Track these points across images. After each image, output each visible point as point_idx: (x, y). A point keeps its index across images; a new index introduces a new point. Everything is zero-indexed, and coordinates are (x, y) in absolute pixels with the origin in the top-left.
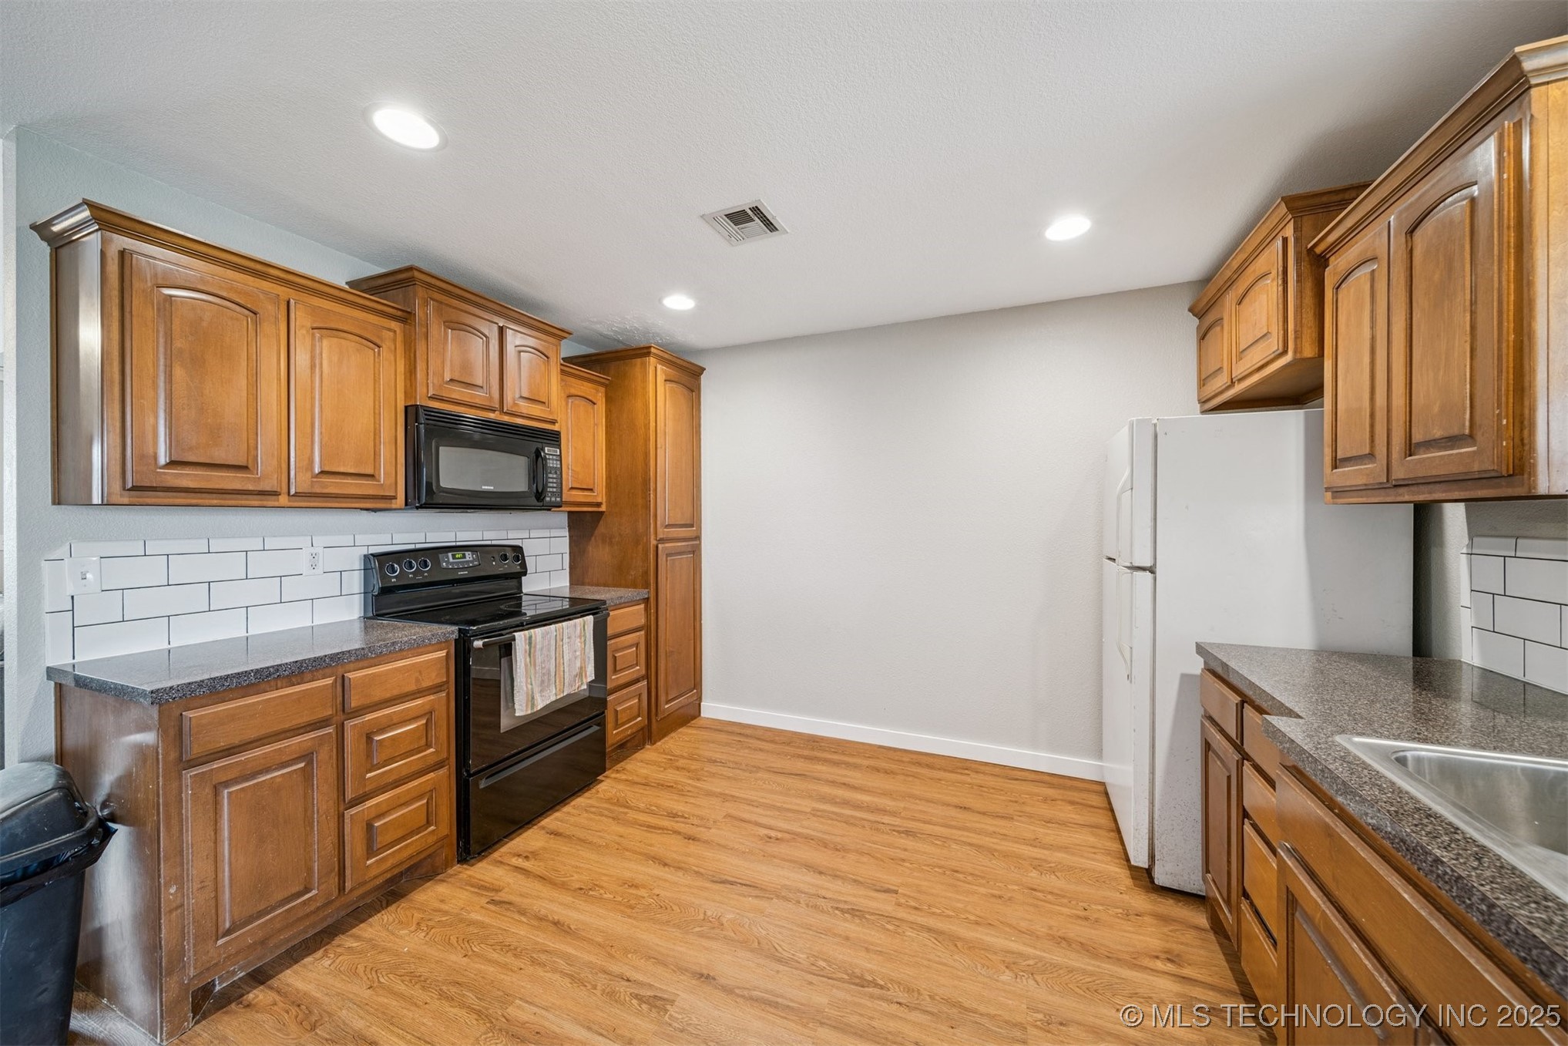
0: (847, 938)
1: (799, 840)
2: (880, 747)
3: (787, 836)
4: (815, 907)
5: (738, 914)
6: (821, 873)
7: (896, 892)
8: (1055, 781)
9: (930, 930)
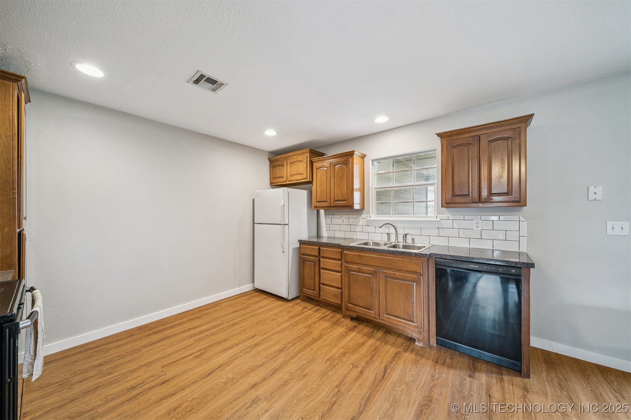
0: (265, 349)
1: (208, 349)
2: (179, 314)
3: (203, 351)
4: (246, 353)
5: (232, 372)
6: (232, 347)
7: (256, 335)
8: (243, 295)
9: (275, 334)
